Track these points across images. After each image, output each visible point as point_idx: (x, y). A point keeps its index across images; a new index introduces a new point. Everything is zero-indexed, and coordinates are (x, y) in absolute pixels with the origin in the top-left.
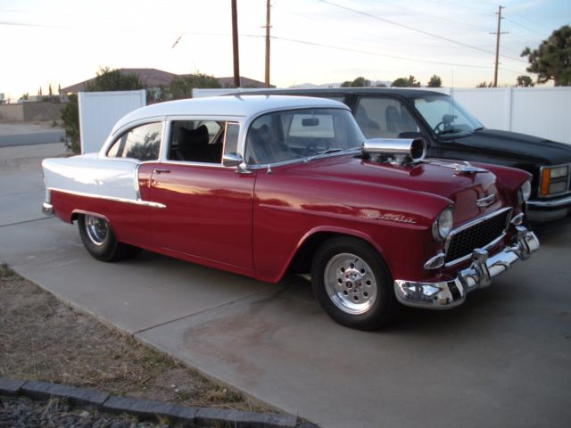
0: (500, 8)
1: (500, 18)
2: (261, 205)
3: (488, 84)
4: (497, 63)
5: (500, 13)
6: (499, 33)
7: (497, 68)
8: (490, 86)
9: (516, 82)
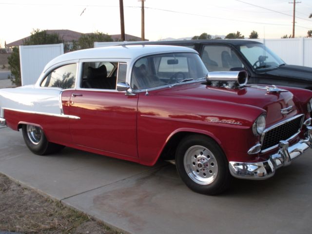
2: (142, 115)
3: (288, 36)
4: (294, 22)
6: (295, 3)
7: (294, 26)
8: (290, 37)
9: (307, 35)
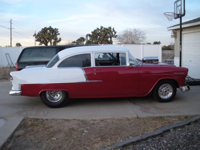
0: (11, 20)
1: (11, 23)
3: (8, 46)
4: (11, 39)
5: (11, 22)
6: (11, 29)
7: (11, 40)
8: (9, 46)
9: (16, 45)
